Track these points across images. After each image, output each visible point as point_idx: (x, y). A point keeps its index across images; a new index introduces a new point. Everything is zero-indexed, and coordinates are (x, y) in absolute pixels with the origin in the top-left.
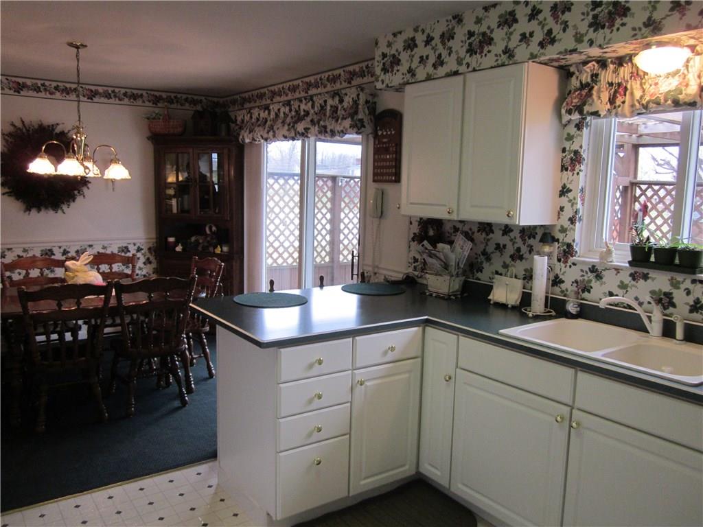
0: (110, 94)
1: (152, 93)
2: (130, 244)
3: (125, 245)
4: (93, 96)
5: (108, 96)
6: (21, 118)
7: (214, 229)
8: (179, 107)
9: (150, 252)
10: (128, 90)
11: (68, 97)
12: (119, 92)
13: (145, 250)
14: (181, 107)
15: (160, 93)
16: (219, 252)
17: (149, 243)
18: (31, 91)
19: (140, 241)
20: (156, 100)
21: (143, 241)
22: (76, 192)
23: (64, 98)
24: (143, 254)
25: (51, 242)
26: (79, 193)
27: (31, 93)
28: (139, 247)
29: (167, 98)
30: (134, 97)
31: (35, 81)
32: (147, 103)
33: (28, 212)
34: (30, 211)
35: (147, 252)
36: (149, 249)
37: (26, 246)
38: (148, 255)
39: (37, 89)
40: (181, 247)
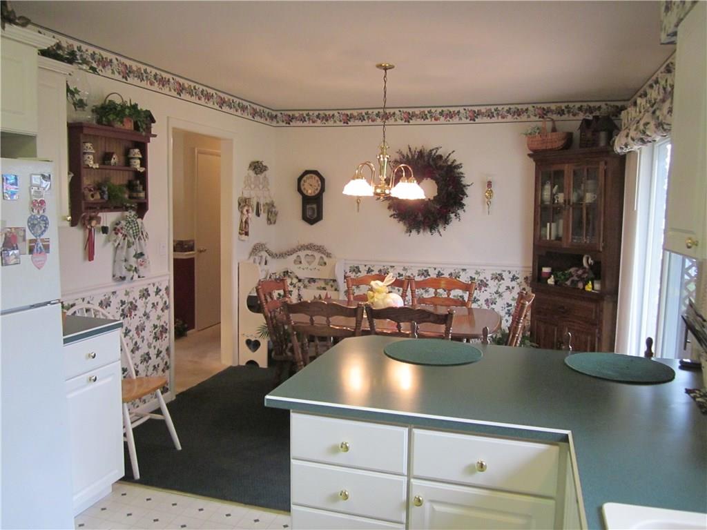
0: (492, 113)
1: (539, 106)
2: (504, 271)
3: (499, 272)
4: (475, 117)
5: (490, 115)
6: (409, 146)
7: (590, 261)
8: (571, 117)
9: (526, 282)
10: (511, 107)
11: (451, 121)
12: (503, 109)
13: (521, 280)
14: (575, 118)
15: (548, 105)
16: (590, 290)
17: (527, 271)
18: (418, 120)
19: (516, 269)
20: (544, 113)
21: (518, 269)
22: (452, 215)
23: (448, 122)
24: (518, 284)
25: (426, 263)
26: (456, 215)
27: (420, 121)
28: (514, 276)
29: (556, 109)
30: (519, 113)
31: (422, 110)
32: (533, 118)
33: (408, 234)
34: (411, 232)
35: (523, 281)
36: (526, 278)
37: (406, 265)
38: (524, 285)
39: (424, 117)
40: (553, 280)
